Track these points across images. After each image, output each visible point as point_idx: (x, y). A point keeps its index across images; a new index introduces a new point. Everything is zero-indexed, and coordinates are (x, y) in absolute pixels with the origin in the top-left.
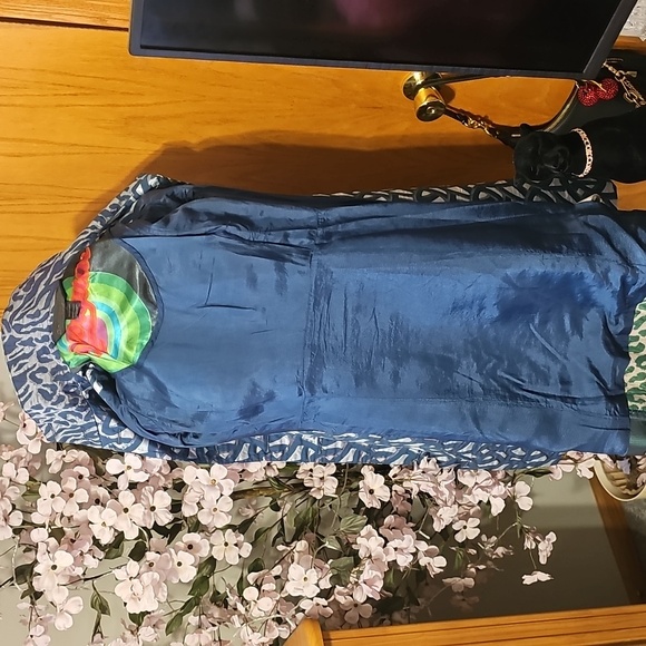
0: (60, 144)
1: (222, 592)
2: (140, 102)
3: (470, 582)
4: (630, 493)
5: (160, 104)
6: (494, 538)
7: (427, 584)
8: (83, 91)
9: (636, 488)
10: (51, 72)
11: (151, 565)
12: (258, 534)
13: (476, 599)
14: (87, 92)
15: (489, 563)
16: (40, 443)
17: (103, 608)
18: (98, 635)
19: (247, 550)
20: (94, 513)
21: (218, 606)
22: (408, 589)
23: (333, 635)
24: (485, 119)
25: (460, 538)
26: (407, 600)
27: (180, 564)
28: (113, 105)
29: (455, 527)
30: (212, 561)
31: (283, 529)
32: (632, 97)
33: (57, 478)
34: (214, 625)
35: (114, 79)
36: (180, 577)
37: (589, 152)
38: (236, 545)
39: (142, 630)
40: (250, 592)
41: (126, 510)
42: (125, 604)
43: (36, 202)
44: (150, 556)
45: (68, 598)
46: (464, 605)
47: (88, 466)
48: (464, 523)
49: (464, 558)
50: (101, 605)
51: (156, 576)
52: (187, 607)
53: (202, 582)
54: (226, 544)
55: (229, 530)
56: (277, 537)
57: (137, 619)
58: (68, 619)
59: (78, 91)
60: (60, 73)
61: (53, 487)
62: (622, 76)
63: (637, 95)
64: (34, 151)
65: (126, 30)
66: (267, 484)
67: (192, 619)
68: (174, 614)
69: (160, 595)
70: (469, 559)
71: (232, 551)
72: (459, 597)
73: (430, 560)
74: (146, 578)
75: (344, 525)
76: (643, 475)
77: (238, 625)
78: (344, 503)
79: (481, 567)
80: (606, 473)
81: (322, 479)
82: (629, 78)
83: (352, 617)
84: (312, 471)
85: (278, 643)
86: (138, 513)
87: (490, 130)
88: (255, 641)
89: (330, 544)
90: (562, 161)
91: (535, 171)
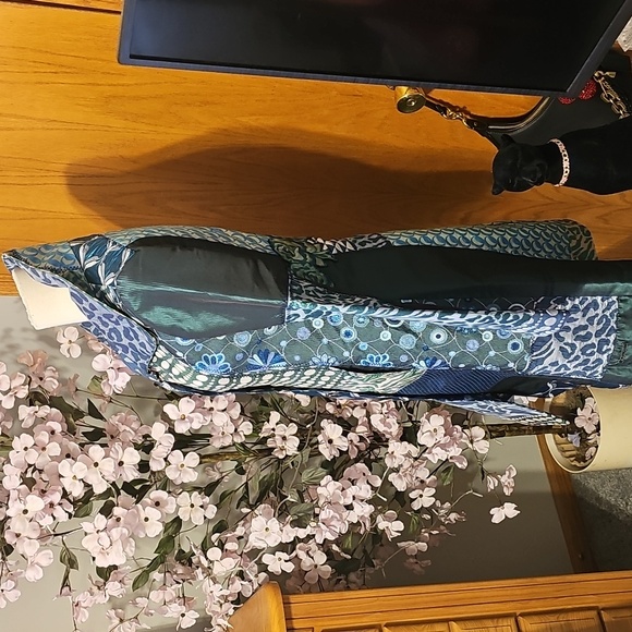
0: (40, 120)
1: (187, 551)
2: (121, 82)
3: (423, 546)
4: (578, 465)
5: (141, 84)
6: (447, 505)
7: (382, 545)
8: (64, 70)
9: (585, 461)
10: (31, 50)
11: (118, 520)
12: (223, 496)
13: (429, 562)
14: (68, 70)
15: (442, 528)
16: (14, 399)
17: (71, 562)
18: (67, 589)
19: (212, 511)
20: (65, 467)
21: (183, 564)
22: (365, 551)
23: (293, 598)
24: (463, 110)
25: (416, 506)
26: (363, 561)
27: (146, 519)
28: (93, 84)
29: (412, 495)
30: (178, 521)
31: (247, 492)
32: (609, 97)
33: (30, 431)
34: (178, 583)
35: (96, 59)
36: (147, 532)
37: (566, 164)
38: (202, 507)
39: (110, 585)
40: (213, 552)
41: (96, 465)
42: (94, 559)
43: (13, 174)
44: (117, 511)
45: (39, 551)
46: (417, 567)
47: (61, 422)
48: (421, 492)
49: (419, 523)
50: (69, 559)
51: (125, 531)
52: (153, 565)
53: (168, 541)
54: (192, 506)
55: (196, 493)
56: (241, 500)
57: (105, 573)
58: (38, 571)
59: (59, 70)
60: (40, 51)
61: (26, 440)
62: (600, 76)
63: (614, 95)
64: (12, 126)
65: (119, 13)
66: (233, 449)
67: (156, 575)
68: (141, 571)
69: (127, 550)
70: (423, 524)
71: (197, 512)
72: (411, 560)
73: (389, 524)
74: (115, 533)
75: (305, 478)
76: (593, 449)
77: (201, 577)
78: (306, 459)
79: (435, 532)
80: (557, 444)
81: (284, 438)
82: (607, 78)
83: (312, 578)
84: (273, 430)
85: (240, 600)
86: (108, 466)
87: (468, 121)
88: (217, 594)
89: (292, 498)
90: (539, 175)
91: (513, 183)
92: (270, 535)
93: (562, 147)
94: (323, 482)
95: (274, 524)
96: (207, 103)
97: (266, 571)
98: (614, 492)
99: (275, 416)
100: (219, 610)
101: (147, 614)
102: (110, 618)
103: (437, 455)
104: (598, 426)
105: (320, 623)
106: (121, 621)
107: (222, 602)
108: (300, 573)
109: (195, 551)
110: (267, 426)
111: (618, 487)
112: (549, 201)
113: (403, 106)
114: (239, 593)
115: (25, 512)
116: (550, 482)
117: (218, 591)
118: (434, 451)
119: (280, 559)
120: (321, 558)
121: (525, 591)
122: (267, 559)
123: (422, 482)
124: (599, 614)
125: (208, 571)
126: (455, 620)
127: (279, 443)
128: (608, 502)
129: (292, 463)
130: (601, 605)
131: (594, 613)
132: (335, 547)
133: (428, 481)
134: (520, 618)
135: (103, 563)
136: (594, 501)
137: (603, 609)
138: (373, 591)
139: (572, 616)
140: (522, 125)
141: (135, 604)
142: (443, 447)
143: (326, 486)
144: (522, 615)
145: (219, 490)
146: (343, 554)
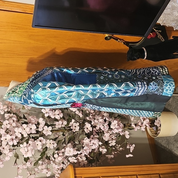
0: (12, 41)
1: (48, 156)
3: (112, 156)
4: (155, 135)
5: (39, 32)
6: (120, 145)
7: (102, 156)
9: (157, 134)
10: (11, 23)
11: (30, 144)
12: (59, 141)
13: (114, 161)
14: (20, 28)
15: (118, 152)
16: (4, 112)
17: (17, 157)
18: (16, 164)
19: (55, 145)
20: (16, 130)
21: (47, 159)
22: (97, 157)
23: (76, 169)
24: (122, 40)
25: (110, 145)
26: (96, 160)
27: (37, 145)
28: (27, 32)
29: (109, 142)
30: (46, 148)
31: (65, 140)
32: (160, 37)
33: (8, 120)
34: (46, 164)
36: (37, 148)
37: (146, 54)
38: (53, 144)
39: (27, 163)
40: (56, 155)
41: (24, 129)
42: (23, 155)
43: (5, 55)
44: (30, 142)
46: (111, 162)
47: (16, 118)
48: (112, 141)
49: (111, 150)
51: (32, 148)
52: (39, 159)
53: (44, 153)
54: (50, 143)
55: (51, 140)
56: (63, 142)
57: (26, 160)
58: (9, 158)
59: (18, 28)
60: (13, 23)
61: (7, 122)
62: (157, 32)
63: (161, 36)
65: (33, 14)
66: (62, 129)
67: (40, 162)
68: (36, 161)
69: (32, 153)
70: (113, 150)
71: (51, 145)
72: (109, 160)
73: (103, 150)
74: (29, 148)
75: (80, 137)
76: (159, 131)
77: (52, 163)
78: (81, 132)
79: (116, 153)
80: (150, 130)
81: (75, 127)
82: (159, 32)
83: (82, 164)
84: (73, 124)
85: (62, 169)
86: (28, 130)
87: (124, 43)
88: (56, 168)
89: (77, 143)
90: (138, 56)
91: (132, 58)
92: (70, 152)
93: (145, 50)
94: (85, 139)
95: (72, 149)
96: (56, 37)
97: (70, 162)
98: (166, 143)
99: (73, 121)
100: (57, 172)
101: (37, 173)
102: (28, 174)
103: (116, 131)
104: (160, 125)
105: (84, 176)
106: (31, 175)
107: (58, 170)
108: (79, 163)
109: (51, 156)
110: (71, 123)
111: (167, 142)
112: (146, 64)
113: (106, 38)
114: (62, 168)
115: (6, 139)
116: (149, 140)
117: (57, 167)
118: (114, 130)
119: (73, 159)
120: (84, 159)
121: (139, 169)
122: (70, 159)
123: (112, 139)
124: (160, 175)
125: (54, 162)
126: (120, 176)
127: (74, 128)
128: (164, 146)
129: (77, 133)
130: (160, 173)
131: (158, 175)
132: (88, 156)
133: (114, 138)
134: (138, 176)
135: (26, 156)
136: (160, 146)
137: (161, 174)
138: (98, 167)
139: (152, 176)
140: (137, 44)
141: (34, 170)
142: (117, 129)
143: (86, 140)
144: (138, 175)
145: (58, 140)
146: (90, 158)
